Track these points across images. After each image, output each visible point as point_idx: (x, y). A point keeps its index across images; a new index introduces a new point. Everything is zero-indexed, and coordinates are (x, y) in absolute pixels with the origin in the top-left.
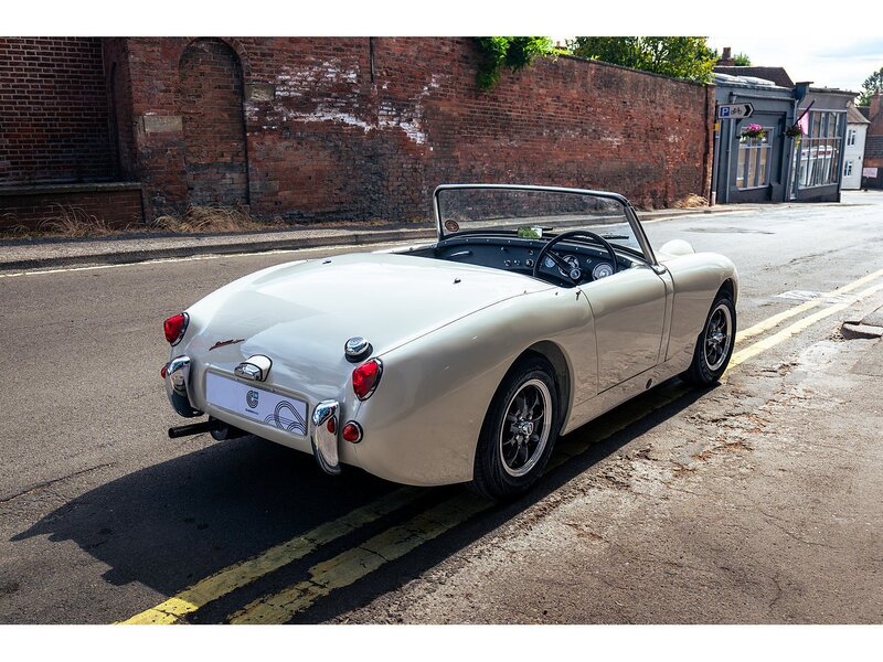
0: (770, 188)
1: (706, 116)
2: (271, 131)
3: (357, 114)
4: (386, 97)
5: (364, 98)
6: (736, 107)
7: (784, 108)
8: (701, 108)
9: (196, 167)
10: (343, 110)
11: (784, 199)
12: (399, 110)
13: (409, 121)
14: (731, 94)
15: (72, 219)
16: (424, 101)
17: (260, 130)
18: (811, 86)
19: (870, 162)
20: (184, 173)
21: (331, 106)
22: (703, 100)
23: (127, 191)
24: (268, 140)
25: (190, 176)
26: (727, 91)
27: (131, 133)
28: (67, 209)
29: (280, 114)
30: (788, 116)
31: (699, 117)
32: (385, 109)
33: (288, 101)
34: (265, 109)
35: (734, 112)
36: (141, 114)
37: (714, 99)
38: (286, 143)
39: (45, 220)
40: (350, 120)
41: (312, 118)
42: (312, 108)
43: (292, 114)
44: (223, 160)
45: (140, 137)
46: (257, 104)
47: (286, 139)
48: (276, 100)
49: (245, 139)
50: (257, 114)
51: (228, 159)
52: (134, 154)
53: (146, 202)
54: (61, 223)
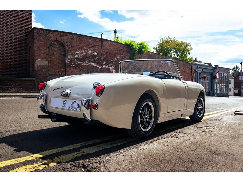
0: (210, 92)
1: (191, 71)
2: (73, 67)
3: (97, 63)
4: (106, 60)
5: (99, 59)
6: (199, 69)
7: (212, 71)
8: (190, 69)
9: (51, 75)
10: (93, 62)
11: (213, 95)
12: (108, 64)
13: (111, 66)
14: (198, 67)
15: (14, 87)
16: (115, 61)
17: (70, 66)
18: (218, 66)
19: (236, 89)
20: (47, 76)
21: (90, 61)
22: (191, 67)
23: (31, 80)
24: (72, 69)
25: (49, 78)
26: (196, 66)
27: (33, 65)
28: (13, 84)
29: (75, 62)
30: (213, 73)
31: (189, 72)
32: (105, 63)
33: (78, 59)
34: (71, 60)
35: (199, 71)
36: (37, 59)
37: (193, 67)
38: (77, 70)
39: (6, 87)
40: (95, 65)
41: (84, 64)
42: (84, 61)
43: (79, 62)
44: (59, 73)
45: (36, 66)
46: (69, 59)
47: (77, 69)
48: (75, 58)
49: (65, 68)
50: (69, 62)
52: (34, 71)
53: (36, 84)
54: (11, 88)
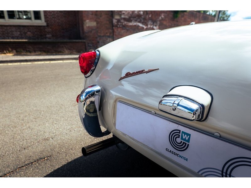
2: (120, 27)
3: (143, 23)
4: (151, 19)
5: (145, 19)
9: (100, 36)
10: (139, 22)
12: (153, 23)
13: (156, 26)
15: (67, 49)
16: (160, 21)
17: (117, 26)
20: (97, 38)
21: (136, 21)
23: (81, 42)
24: (119, 30)
25: (98, 39)
27: (83, 26)
28: (65, 47)
29: (122, 23)
32: (150, 22)
33: (125, 19)
34: (119, 21)
36: (85, 21)
38: (124, 31)
39: (60, 49)
40: (141, 25)
41: (131, 24)
42: (130, 21)
43: (126, 23)
44: (107, 35)
45: (85, 27)
46: (116, 19)
47: (124, 29)
48: (122, 19)
49: (113, 29)
50: (116, 22)
51: (108, 34)
52: (83, 32)
53: (87, 45)
54: (63, 50)
